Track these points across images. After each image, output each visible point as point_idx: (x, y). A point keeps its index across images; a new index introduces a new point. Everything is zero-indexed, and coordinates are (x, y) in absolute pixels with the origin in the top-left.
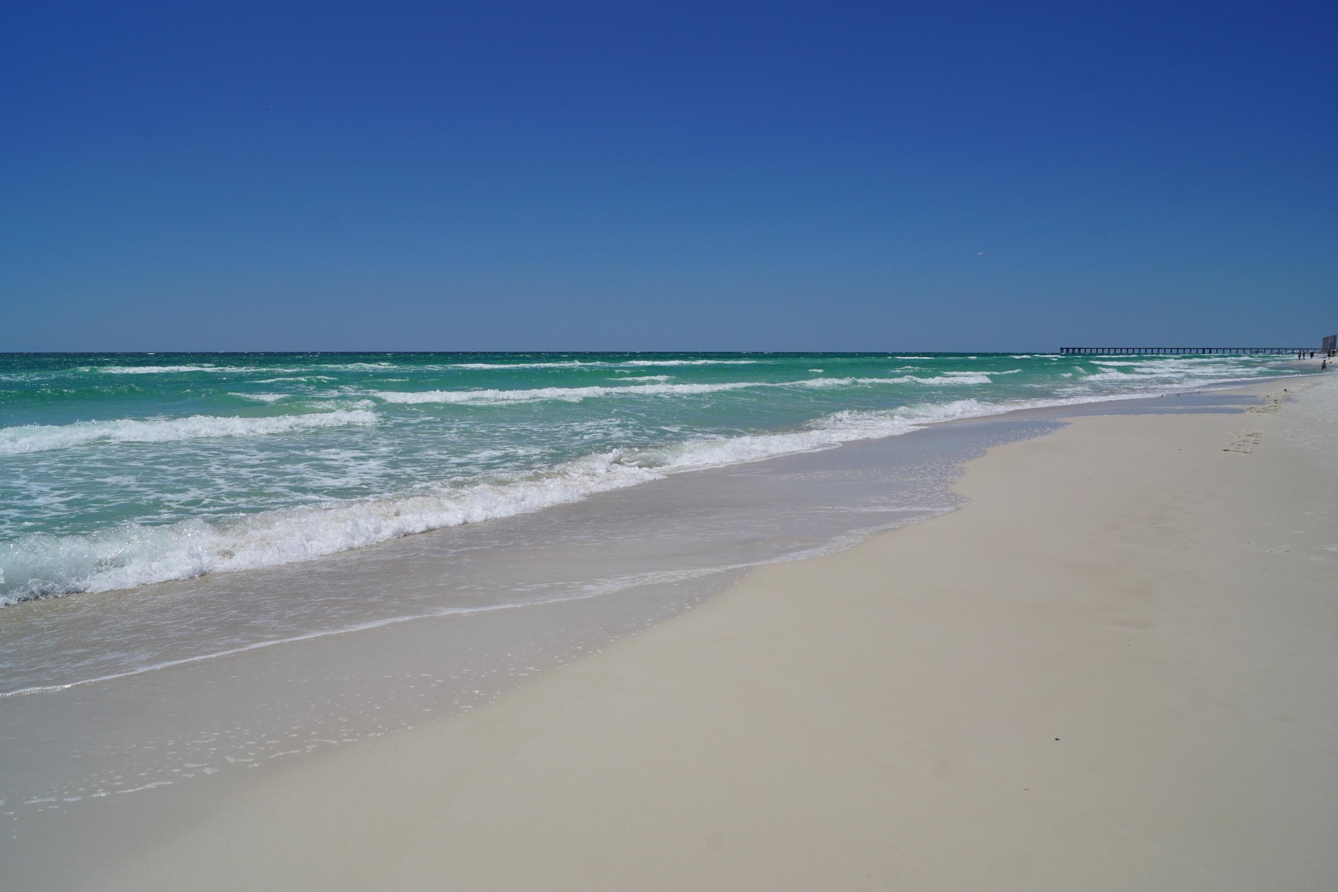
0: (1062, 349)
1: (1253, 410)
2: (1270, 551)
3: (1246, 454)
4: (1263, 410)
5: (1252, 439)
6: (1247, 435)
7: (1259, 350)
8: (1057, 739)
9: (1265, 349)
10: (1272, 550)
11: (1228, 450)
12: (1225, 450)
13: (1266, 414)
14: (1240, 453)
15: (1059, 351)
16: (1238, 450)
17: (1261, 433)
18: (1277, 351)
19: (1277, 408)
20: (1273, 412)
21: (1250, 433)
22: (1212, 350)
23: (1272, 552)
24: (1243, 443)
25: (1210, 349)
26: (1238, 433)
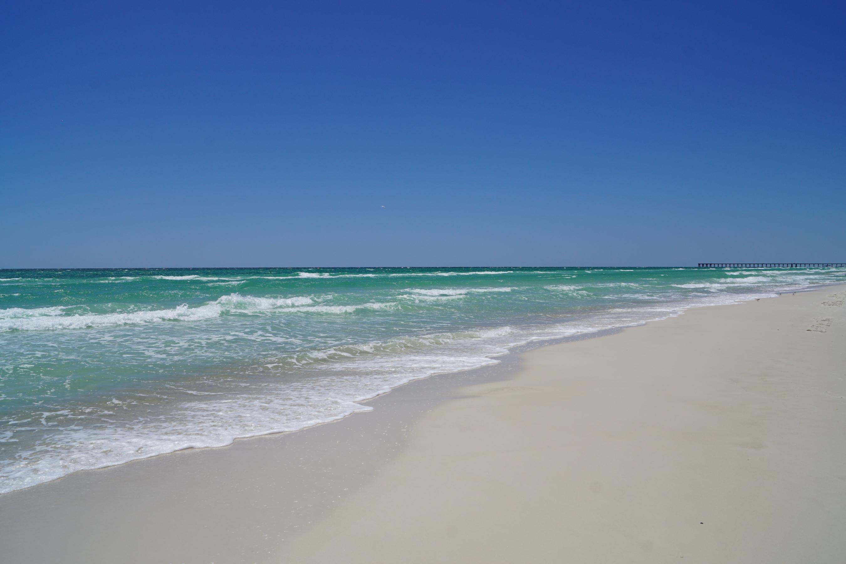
0: (699, 264)
1: (826, 304)
2: (841, 397)
3: (822, 333)
4: (832, 304)
5: (826, 322)
6: (822, 320)
7: (828, 265)
8: (701, 523)
9: (832, 264)
10: (842, 397)
11: (810, 330)
12: (808, 330)
13: (834, 306)
14: (818, 332)
15: (697, 266)
16: (817, 330)
17: (831, 319)
18: (840, 265)
19: (842, 302)
20: (839, 305)
21: (825, 319)
22: (797, 265)
23: (842, 398)
24: (820, 325)
25: (796, 264)
26: (816, 319)
